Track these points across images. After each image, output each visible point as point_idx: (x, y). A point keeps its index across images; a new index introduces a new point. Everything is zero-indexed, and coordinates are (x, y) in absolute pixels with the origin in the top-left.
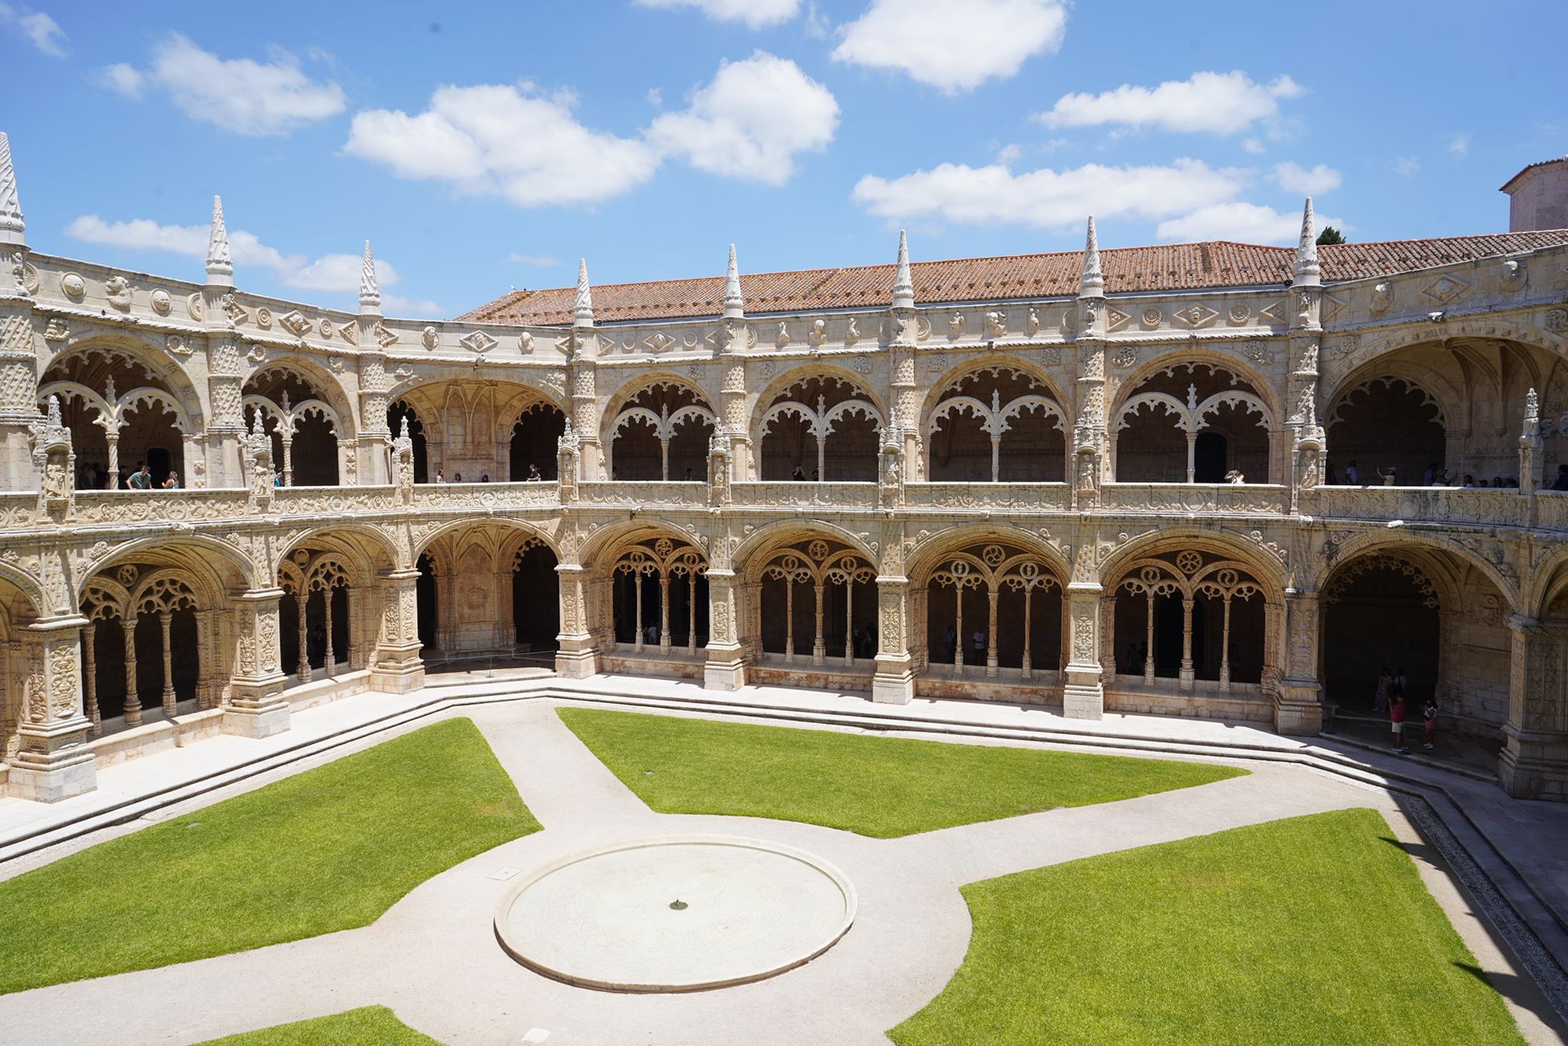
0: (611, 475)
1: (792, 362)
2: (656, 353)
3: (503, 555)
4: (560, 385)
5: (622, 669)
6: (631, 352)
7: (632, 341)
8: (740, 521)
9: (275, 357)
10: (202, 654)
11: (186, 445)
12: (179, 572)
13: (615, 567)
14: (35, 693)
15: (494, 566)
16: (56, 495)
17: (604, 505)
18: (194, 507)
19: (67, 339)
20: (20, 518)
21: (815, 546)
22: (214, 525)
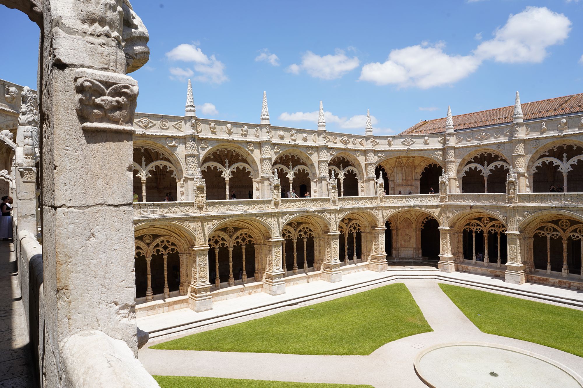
0: (462, 191)
1: (548, 139)
2: (481, 140)
3: (417, 222)
4: (440, 156)
5: (467, 270)
6: (470, 141)
7: (471, 136)
8: (522, 210)
9: (338, 152)
10: (315, 252)
11: (311, 183)
12: (309, 225)
13: (464, 228)
14: (270, 261)
15: (414, 227)
16: (276, 200)
17: (459, 203)
18: (313, 203)
19: (279, 151)
20: (267, 207)
21: (563, 222)
22: (319, 210)
